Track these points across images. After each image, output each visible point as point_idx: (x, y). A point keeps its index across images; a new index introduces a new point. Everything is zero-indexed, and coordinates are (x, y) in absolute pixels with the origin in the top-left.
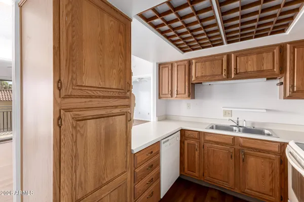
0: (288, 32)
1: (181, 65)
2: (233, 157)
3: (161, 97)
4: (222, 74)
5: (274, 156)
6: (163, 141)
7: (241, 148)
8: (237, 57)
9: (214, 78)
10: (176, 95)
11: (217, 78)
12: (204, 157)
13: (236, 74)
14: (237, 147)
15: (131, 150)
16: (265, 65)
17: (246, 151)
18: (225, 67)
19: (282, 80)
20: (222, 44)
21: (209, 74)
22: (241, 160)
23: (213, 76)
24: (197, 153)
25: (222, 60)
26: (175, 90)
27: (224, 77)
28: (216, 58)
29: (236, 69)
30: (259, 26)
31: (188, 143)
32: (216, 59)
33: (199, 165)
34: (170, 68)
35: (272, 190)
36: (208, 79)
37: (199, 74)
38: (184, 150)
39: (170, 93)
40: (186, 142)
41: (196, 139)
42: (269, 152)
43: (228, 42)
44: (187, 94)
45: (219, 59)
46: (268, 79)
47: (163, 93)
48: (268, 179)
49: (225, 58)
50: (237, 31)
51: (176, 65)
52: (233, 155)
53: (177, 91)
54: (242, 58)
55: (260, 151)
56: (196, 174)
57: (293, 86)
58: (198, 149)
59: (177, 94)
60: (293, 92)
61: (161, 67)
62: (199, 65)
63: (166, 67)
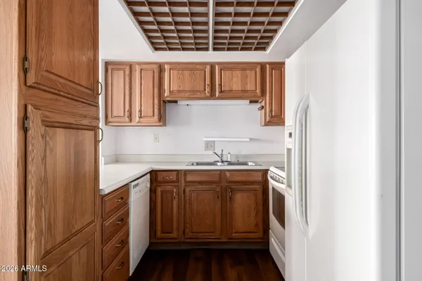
0: (268, 51)
1: (146, 70)
2: (220, 198)
3: (110, 122)
4: (205, 90)
5: (257, 187)
6: (133, 184)
7: (227, 184)
8: (221, 70)
9: (194, 95)
10: (137, 118)
11: (198, 95)
12: (185, 206)
13: (221, 92)
14: (224, 184)
15: (99, 190)
16: (248, 85)
17: (233, 187)
18: (208, 82)
19: (263, 104)
20: (207, 49)
21: (188, 89)
22: (228, 199)
23: (193, 92)
24: (175, 203)
25: (205, 71)
26: (137, 110)
27: (208, 95)
28: (198, 67)
29: (220, 85)
30: (247, 38)
31: (161, 191)
32: (198, 69)
33: (178, 219)
34: (127, 72)
35: (257, 225)
36: (187, 95)
37: (174, 88)
38: (155, 203)
39: (127, 114)
40: (159, 190)
41: (174, 182)
42: (253, 183)
43: (215, 49)
44: (156, 117)
45: (201, 70)
46: (251, 102)
47: (115, 114)
48: (253, 213)
49: (208, 69)
50: (226, 38)
51: (138, 68)
52: (220, 195)
53: (140, 111)
54: (227, 72)
55: (245, 183)
56: (174, 235)
57: (271, 111)
58: (177, 197)
59: (140, 117)
60: (272, 117)
61: (110, 67)
62: (174, 73)
63: (119, 69)
